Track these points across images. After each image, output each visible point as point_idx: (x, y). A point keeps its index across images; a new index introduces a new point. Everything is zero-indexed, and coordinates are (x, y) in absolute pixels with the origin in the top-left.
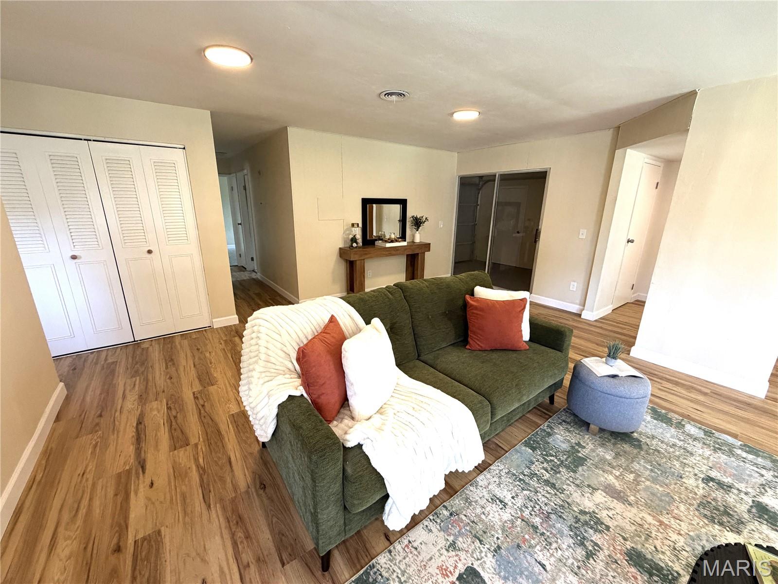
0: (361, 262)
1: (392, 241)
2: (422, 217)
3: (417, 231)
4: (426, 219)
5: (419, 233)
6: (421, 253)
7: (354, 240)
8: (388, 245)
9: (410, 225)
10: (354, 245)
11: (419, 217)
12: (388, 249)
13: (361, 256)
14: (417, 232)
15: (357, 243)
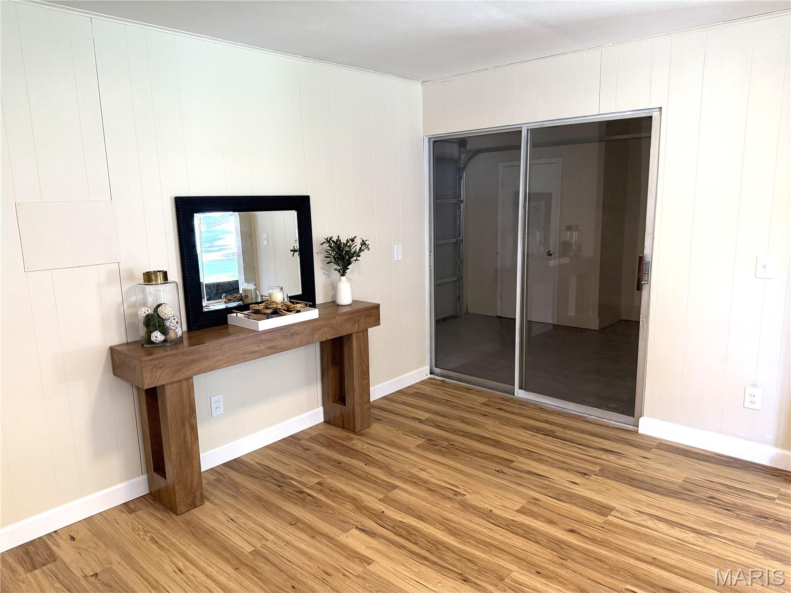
0: (180, 389)
1: (276, 313)
2: (353, 240)
3: (343, 275)
4: (363, 243)
5: (348, 279)
6: (357, 332)
7: (154, 321)
8: (265, 325)
9: (322, 260)
10: (157, 336)
11: (344, 241)
12: (263, 337)
13: (179, 370)
14: (343, 278)
15: (164, 331)
